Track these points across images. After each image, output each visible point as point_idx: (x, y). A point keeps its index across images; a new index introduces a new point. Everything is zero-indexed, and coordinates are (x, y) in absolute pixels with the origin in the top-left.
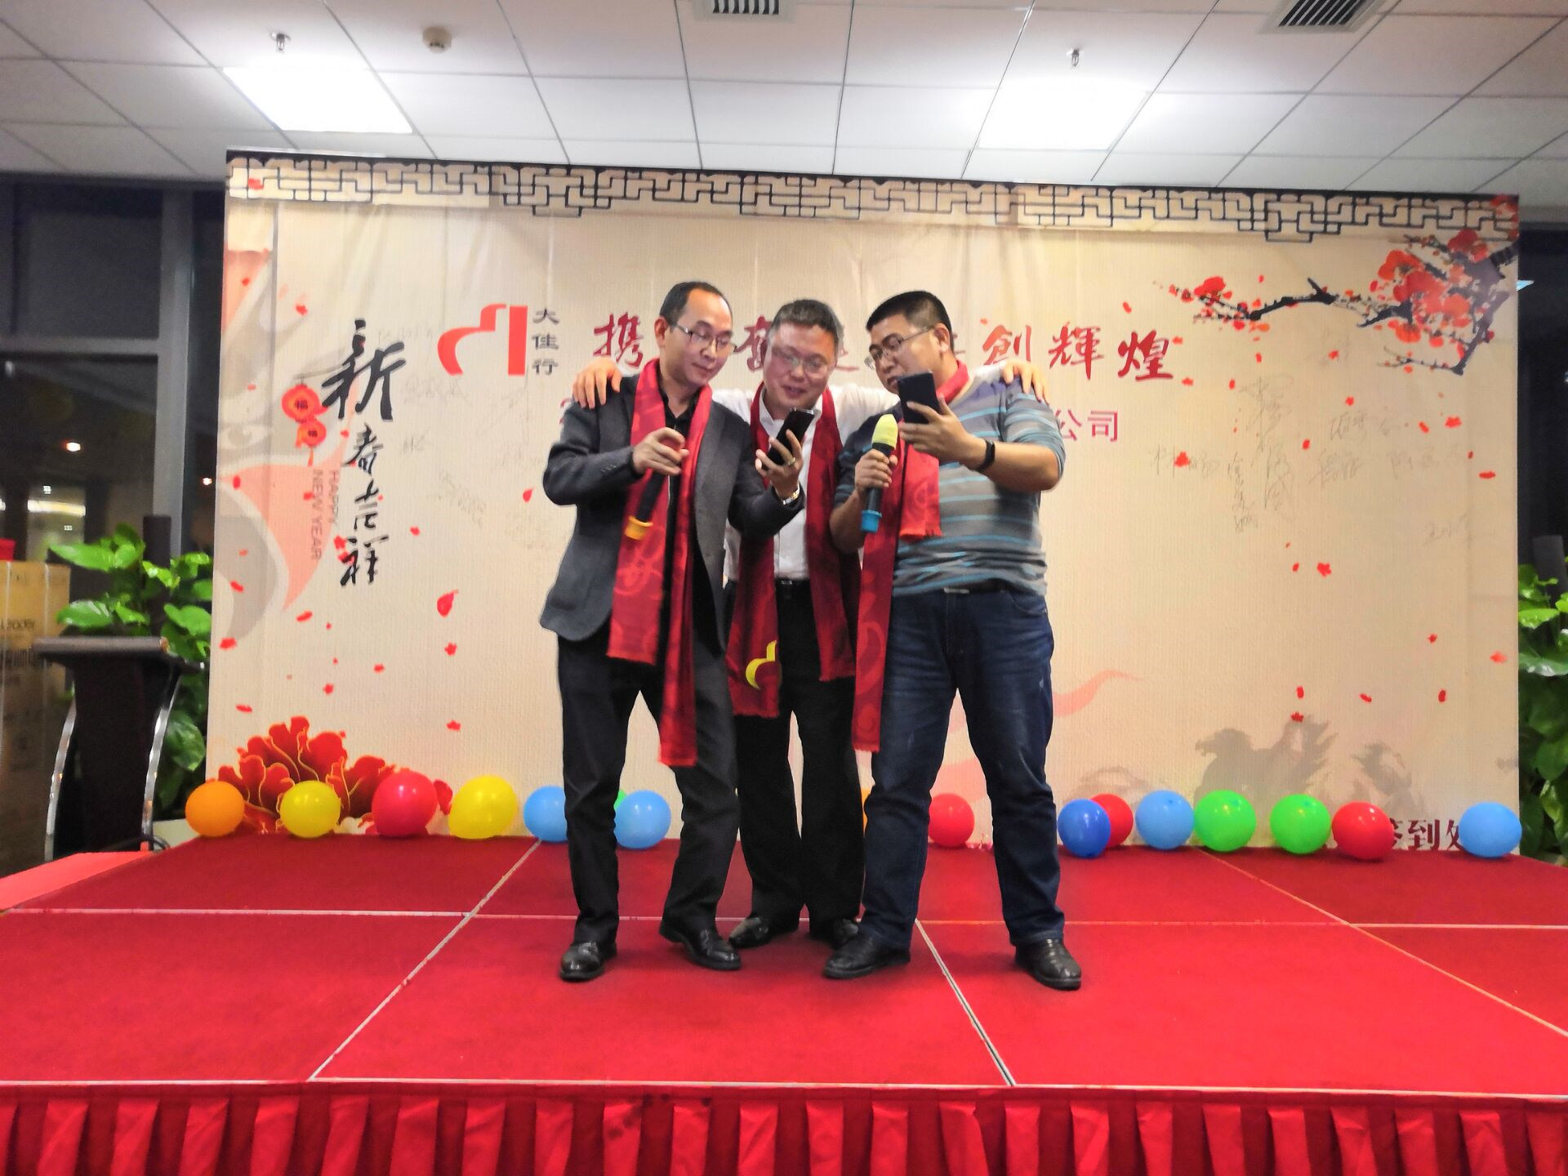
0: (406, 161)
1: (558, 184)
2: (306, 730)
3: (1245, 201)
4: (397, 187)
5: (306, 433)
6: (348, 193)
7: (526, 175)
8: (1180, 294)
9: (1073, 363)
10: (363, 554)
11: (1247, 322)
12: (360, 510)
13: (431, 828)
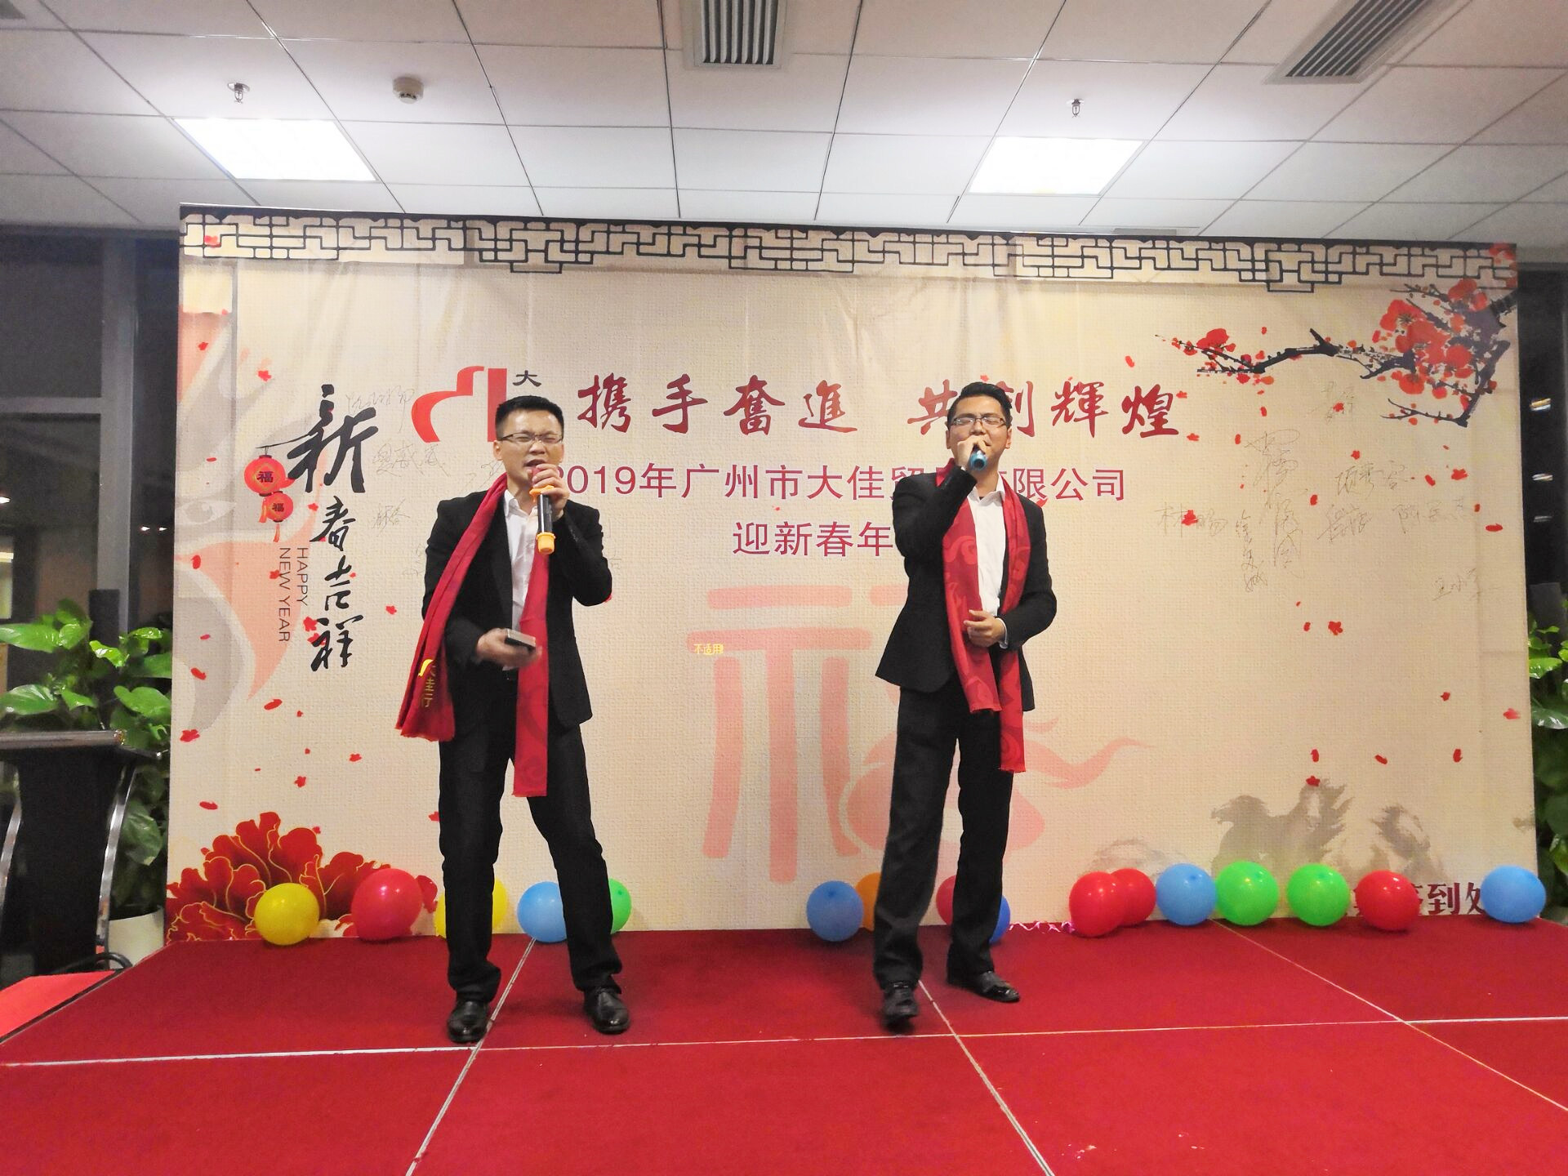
0: (375, 216)
1: (537, 239)
2: (277, 827)
3: (1246, 251)
4: (365, 244)
5: (271, 507)
6: (313, 250)
7: (503, 231)
8: (1183, 347)
9: (1076, 420)
10: (335, 635)
11: (1249, 374)
12: (330, 588)
13: (415, 929)
